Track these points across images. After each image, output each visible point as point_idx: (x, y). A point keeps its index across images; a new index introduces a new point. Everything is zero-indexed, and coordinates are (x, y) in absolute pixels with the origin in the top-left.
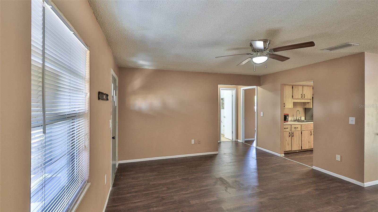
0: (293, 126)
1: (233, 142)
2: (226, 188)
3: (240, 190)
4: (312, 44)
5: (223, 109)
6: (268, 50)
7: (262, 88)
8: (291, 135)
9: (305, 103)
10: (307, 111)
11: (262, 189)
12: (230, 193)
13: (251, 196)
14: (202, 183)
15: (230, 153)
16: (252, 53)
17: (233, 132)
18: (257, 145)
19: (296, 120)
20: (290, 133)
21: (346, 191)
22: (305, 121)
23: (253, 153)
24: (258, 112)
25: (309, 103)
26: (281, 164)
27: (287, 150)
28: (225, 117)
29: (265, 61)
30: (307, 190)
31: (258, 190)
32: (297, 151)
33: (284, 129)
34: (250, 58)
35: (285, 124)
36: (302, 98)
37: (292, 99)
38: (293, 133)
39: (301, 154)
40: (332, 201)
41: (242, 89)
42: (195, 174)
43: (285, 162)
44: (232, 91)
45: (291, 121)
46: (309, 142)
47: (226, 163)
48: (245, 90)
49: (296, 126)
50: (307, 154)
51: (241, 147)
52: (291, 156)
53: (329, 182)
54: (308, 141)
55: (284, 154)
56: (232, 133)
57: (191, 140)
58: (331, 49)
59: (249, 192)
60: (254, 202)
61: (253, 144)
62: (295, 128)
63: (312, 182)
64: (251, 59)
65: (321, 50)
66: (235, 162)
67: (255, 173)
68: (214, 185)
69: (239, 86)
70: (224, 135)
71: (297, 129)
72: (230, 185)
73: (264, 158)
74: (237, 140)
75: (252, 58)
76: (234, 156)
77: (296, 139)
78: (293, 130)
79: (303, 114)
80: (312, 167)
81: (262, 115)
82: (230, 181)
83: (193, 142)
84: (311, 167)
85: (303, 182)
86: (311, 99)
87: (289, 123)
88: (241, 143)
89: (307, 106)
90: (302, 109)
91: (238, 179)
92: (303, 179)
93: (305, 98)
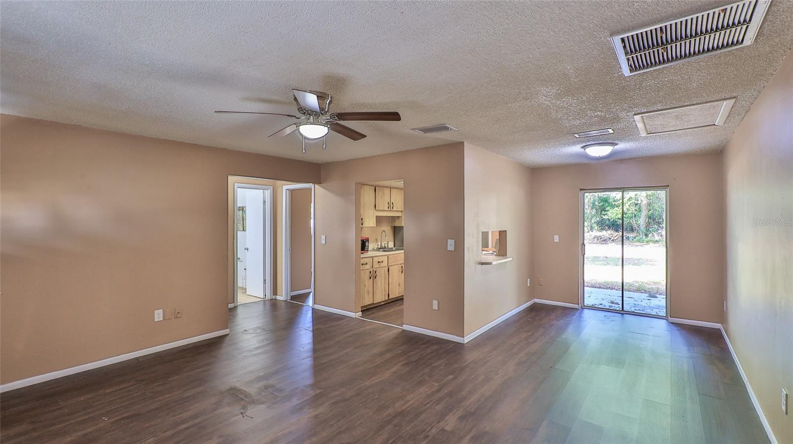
0: (376, 260)
1: (267, 302)
2: (243, 409)
3: (276, 403)
4: (394, 116)
5: (243, 230)
6: (328, 114)
7: (324, 188)
8: (373, 276)
9: (393, 218)
10: (397, 231)
11: (321, 388)
12: (252, 418)
13: (299, 409)
14: (182, 413)
15: (259, 327)
16: (298, 114)
17: (265, 281)
18: (315, 303)
19: (380, 249)
20: (370, 272)
21: (444, 355)
22: (394, 249)
23: (306, 320)
24: (317, 234)
25: (400, 218)
26: (355, 331)
27: (366, 304)
28: (247, 249)
29: (323, 136)
30: (394, 370)
31: (312, 393)
32: (383, 303)
33: (361, 267)
34: (295, 124)
35: (362, 256)
36: (389, 209)
37: (375, 211)
38: (375, 272)
39: (388, 306)
40: (426, 377)
41: (285, 187)
42: (161, 398)
43: (362, 327)
44: (264, 192)
45: (374, 250)
46: (399, 285)
47: (248, 351)
48: (292, 191)
49: (380, 259)
50: (396, 307)
51: (283, 311)
52: (372, 314)
53: (424, 346)
54: (398, 283)
55: (362, 311)
56: (264, 284)
57: (154, 312)
58: (426, 130)
59: (295, 401)
60: (304, 419)
61: (307, 300)
62: (379, 262)
63: (400, 353)
64: (297, 127)
65: (412, 129)
66: (268, 344)
67: (308, 359)
68: (215, 410)
69: (279, 183)
70: (246, 289)
71: (382, 265)
72: (253, 400)
73: (326, 326)
74: (274, 297)
75: (298, 125)
76: (267, 332)
77: (380, 282)
78: (376, 265)
79: (392, 238)
80: (402, 326)
81: (323, 242)
82: (252, 390)
83: (159, 315)
84: (400, 327)
85: (388, 356)
86: (402, 211)
87: (370, 254)
88: (284, 303)
89: (397, 224)
90: (390, 228)
91: (272, 381)
92: (388, 351)
93: (394, 209)
